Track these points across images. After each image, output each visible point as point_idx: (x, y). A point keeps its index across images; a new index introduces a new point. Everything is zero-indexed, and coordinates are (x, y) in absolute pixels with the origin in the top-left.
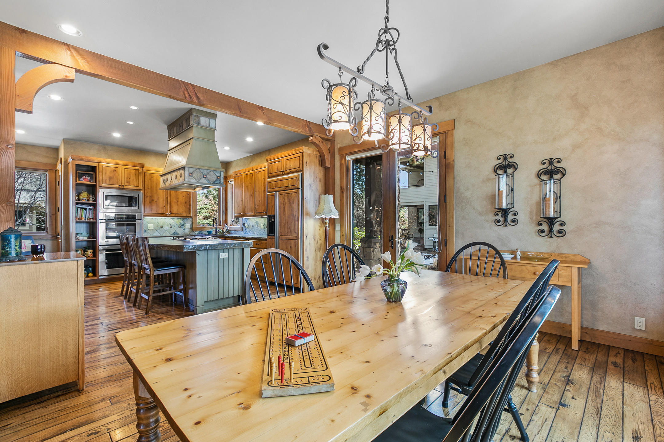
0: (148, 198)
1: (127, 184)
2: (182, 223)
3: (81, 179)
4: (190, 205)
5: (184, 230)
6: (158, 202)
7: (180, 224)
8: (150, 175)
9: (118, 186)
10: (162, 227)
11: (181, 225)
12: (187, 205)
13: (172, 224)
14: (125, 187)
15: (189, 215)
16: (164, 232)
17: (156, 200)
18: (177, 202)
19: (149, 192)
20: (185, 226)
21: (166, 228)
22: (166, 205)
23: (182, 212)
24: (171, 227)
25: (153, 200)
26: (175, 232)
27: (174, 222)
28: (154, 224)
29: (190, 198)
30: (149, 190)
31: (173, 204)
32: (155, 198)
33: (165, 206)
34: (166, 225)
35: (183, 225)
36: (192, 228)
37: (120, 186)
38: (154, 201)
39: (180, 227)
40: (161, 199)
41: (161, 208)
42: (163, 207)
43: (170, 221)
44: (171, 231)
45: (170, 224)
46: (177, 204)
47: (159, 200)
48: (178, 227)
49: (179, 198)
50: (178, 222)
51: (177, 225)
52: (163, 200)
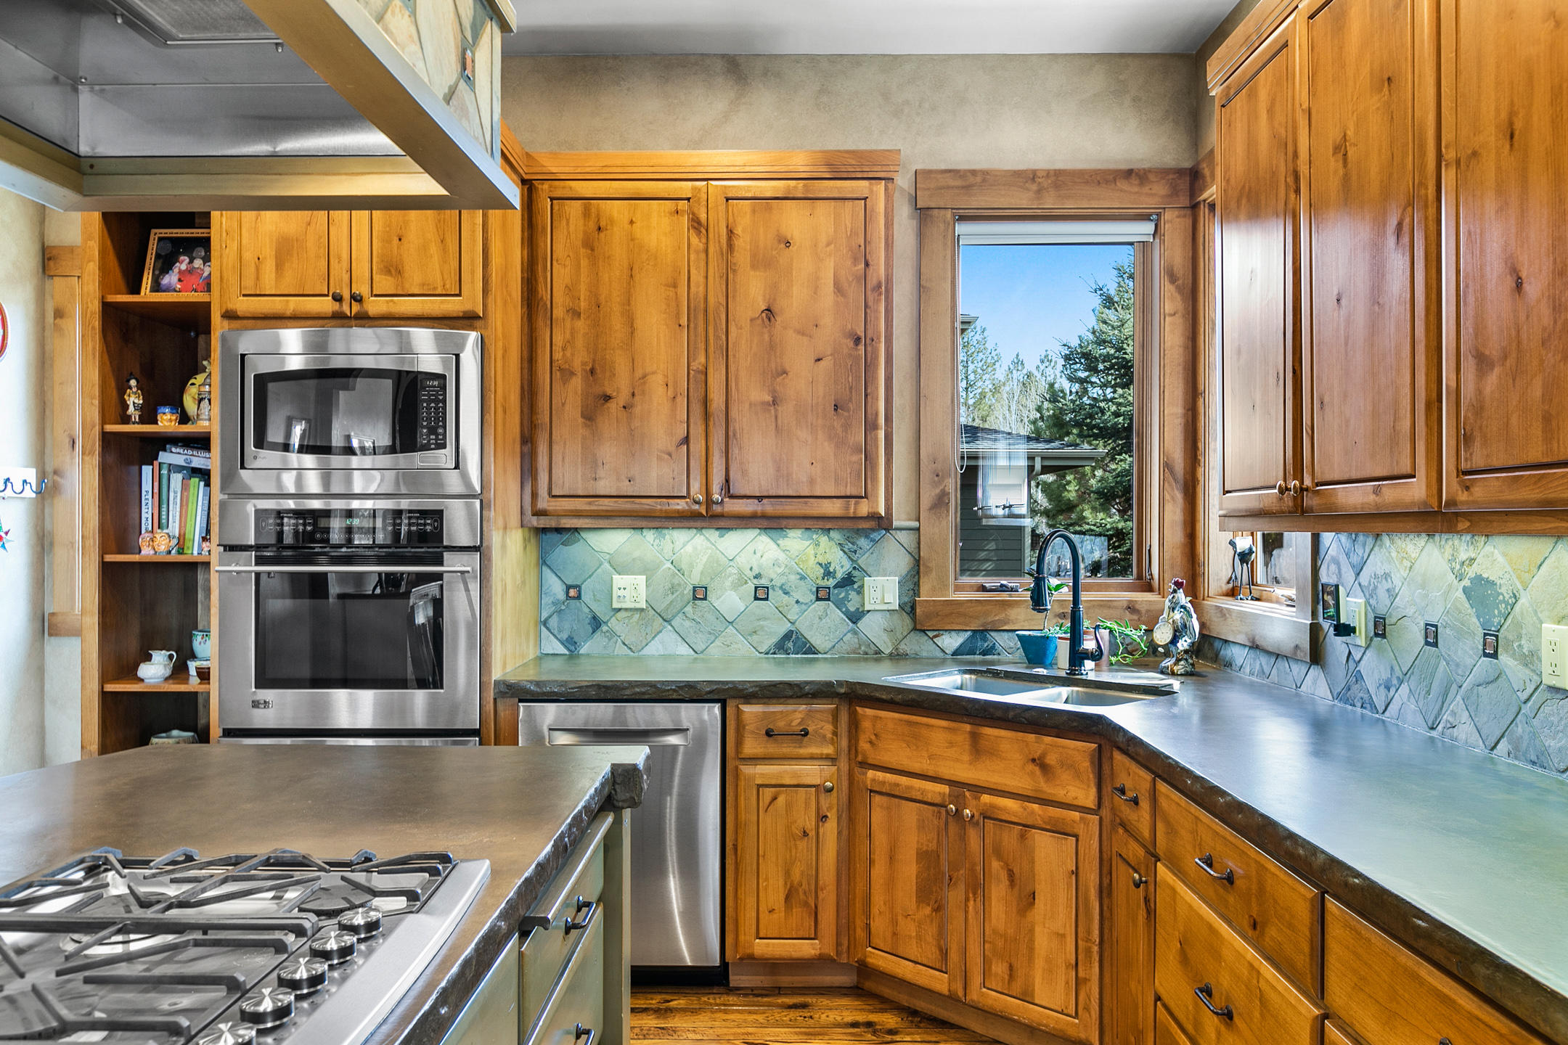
0: (577, 383)
1: (384, 284)
2: (841, 566)
3: (166, 280)
4: (871, 426)
5: (855, 617)
6: (637, 410)
7: (828, 574)
8: (586, 213)
9: (326, 305)
10: (700, 594)
11: (831, 583)
12: (847, 427)
13: (773, 575)
14: (375, 306)
15: (864, 508)
16: (715, 635)
17: (623, 398)
18: (774, 403)
19: (580, 342)
20: (860, 591)
21: (731, 600)
22: (697, 431)
23: (812, 482)
24: (761, 594)
25: (607, 398)
26: (788, 636)
27: (782, 557)
28: (648, 570)
29: (870, 366)
30: (581, 324)
31: (742, 417)
32: (621, 385)
33: (686, 440)
34: (728, 583)
35: (848, 581)
36: (910, 608)
37: (338, 298)
38: (613, 406)
39: (822, 595)
40: (656, 383)
41: (659, 458)
42: (672, 449)
43: (759, 554)
44: (762, 627)
45: (757, 576)
46: (776, 417)
47: (643, 393)
48: (814, 598)
49: (785, 372)
50: (812, 562)
51: (803, 578)
52: (670, 393)
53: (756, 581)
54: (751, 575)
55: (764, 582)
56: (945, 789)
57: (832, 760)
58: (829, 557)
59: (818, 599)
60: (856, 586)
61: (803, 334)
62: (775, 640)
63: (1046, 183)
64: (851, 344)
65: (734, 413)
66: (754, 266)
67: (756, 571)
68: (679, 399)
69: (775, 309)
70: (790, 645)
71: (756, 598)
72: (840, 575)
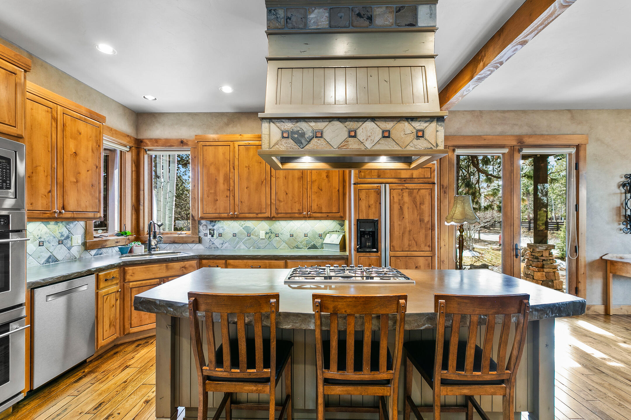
2: (66, 233)
4: (100, 192)
5: (69, 249)
7: (62, 236)
11: (63, 238)
12: (95, 192)
13: (45, 238)
18: (77, 182)
20: (71, 240)
22: (55, 187)
23: (86, 207)
24: (41, 244)
26: (50, 257)
27: (48, 231)
29: (100, 175)
31: (68, 185)
35: (68, 237)
36: (84, 244)
39: (60, 242)
40: (41, 169)
41: (42, 197)
42: (46, 194)
43: (40, 231)
44: (41, 255)
45: (40, 238)
46: (77, 186)
47: (36, 173)
48: (58, 243)
49: (80, 173)
50: (57, 232)
51: (54, 237)
52: (46, 174)
53: (39, 240)
54: (38, 237)
55: (42, 240)
56: (158, 280)
57: (117, 284)
58: (62, 230)
59: (59, 244)
60: (70, 239)
61: (84, 162)
62: (45, 259)
63: (114, 132)
64: (96, 168)
65: (65, 184)
66: (71, 138)
67: (39, 236)
68: (48, 176)
69: (77, 153)
70: (50, 260)
71: (39, 246)
72: (65, 236)
